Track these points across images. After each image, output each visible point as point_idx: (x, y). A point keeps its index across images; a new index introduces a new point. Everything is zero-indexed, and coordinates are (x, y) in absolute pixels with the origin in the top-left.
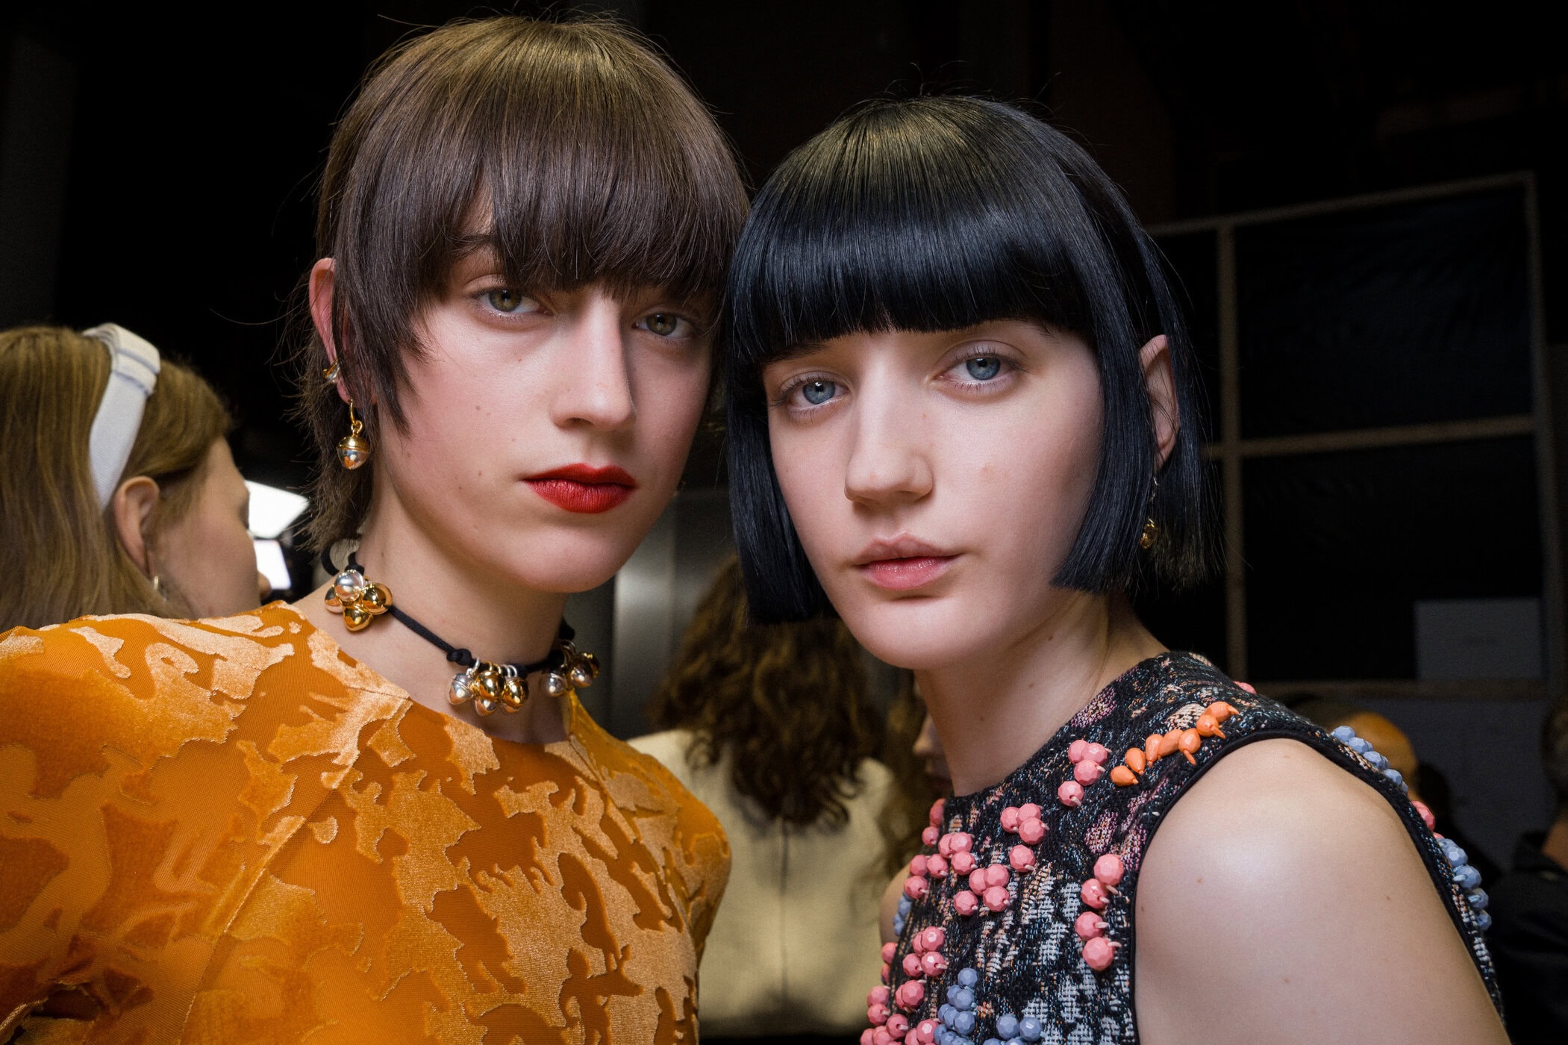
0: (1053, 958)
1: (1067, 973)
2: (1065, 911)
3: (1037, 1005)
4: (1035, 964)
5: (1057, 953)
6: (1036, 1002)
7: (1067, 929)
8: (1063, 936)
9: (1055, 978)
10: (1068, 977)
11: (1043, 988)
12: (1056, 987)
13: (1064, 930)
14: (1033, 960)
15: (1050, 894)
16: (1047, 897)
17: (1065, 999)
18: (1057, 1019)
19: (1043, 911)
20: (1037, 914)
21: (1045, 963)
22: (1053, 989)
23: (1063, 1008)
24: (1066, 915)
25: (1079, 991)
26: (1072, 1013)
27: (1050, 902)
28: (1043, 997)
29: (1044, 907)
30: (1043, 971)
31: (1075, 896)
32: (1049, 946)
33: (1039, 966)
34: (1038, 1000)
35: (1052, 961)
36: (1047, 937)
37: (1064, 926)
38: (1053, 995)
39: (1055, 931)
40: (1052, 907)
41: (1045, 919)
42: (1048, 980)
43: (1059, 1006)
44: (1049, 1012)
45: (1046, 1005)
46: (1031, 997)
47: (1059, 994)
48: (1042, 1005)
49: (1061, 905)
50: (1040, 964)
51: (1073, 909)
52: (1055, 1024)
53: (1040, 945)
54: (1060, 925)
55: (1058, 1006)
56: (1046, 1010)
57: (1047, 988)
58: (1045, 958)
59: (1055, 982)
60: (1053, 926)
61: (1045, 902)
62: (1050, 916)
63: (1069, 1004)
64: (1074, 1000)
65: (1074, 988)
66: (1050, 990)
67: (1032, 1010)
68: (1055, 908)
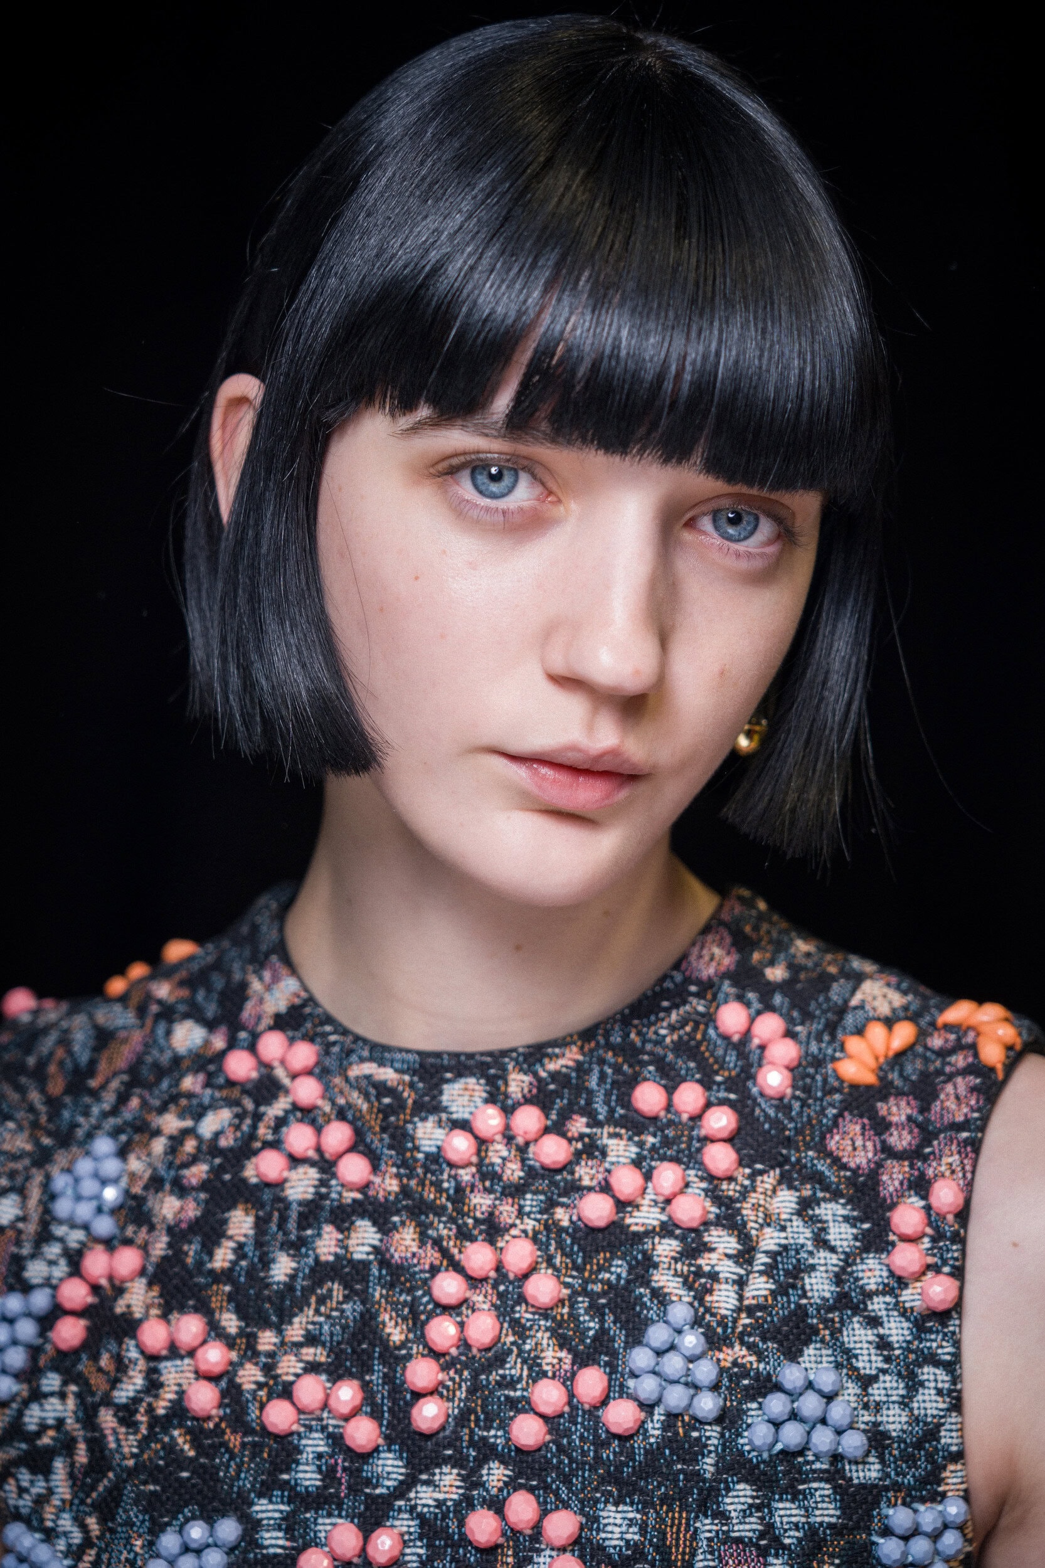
0: (827, 1295)
1: (854, 1315)
2: (830, 1237)
3: (818, 1352)
4: (804, 1301)
5: (833, 1288)
6: (816, 1349)
7: (840, 1260)
8: (836, 1269)
9: (837, 1319)
10: (855, 1319)
11: (822, 1332)
12: (841, 1331)
13: (835, 1261)
14: (800, 1297)
15: (799, 1213)
16: (794, 1218)
17: (858, 1345)
18: (849, 1369)
19: (796, 1236)
20: (786, 1238)
21: (819, 1301)
22: (836, 1333)
23: (856, 1356)
24: (833, 1243)
25: (878, 1336)
26: (870, 1361)
27: (801, 1224)
28: (822, 1341)
29: (795, 1230)
30: (818, 1311)
31: (840, 1219)
32: (820, 1281)
33: (811, 1305)
34: (818, 1345)
35: (828, 1300)
36: (813, 1268)
37: (834, 1256)
38: (837, 1339)
39: (822, 1261)
40: (806, 1230)
41: (803, 1246)
42: (826, 1321)
43: (850, 1355)
44: (836, 1361)
45: (830, 1352)
46: (807, 1343)
47: (846, 1339)
48: (824, 1352)
49: (824, 1230)
50: (812, 1301)
51: (843, 1236)
52: (847, 1374)
53: (803, 1279)
54: (828, 1255)
55: (847, 1354)
56: (832, 1359)
57: (827, 1332)
58: (816, 1294)
59: (837, 1325)
60: (817, 1255)
61: (795, 1224)
62: (809, 1243)
63: (865, 1352)
64: (871, 1347)
65: (869, 1332)
66: (832, 1335)
67: (813, 1359)
68: (813, 1232)
